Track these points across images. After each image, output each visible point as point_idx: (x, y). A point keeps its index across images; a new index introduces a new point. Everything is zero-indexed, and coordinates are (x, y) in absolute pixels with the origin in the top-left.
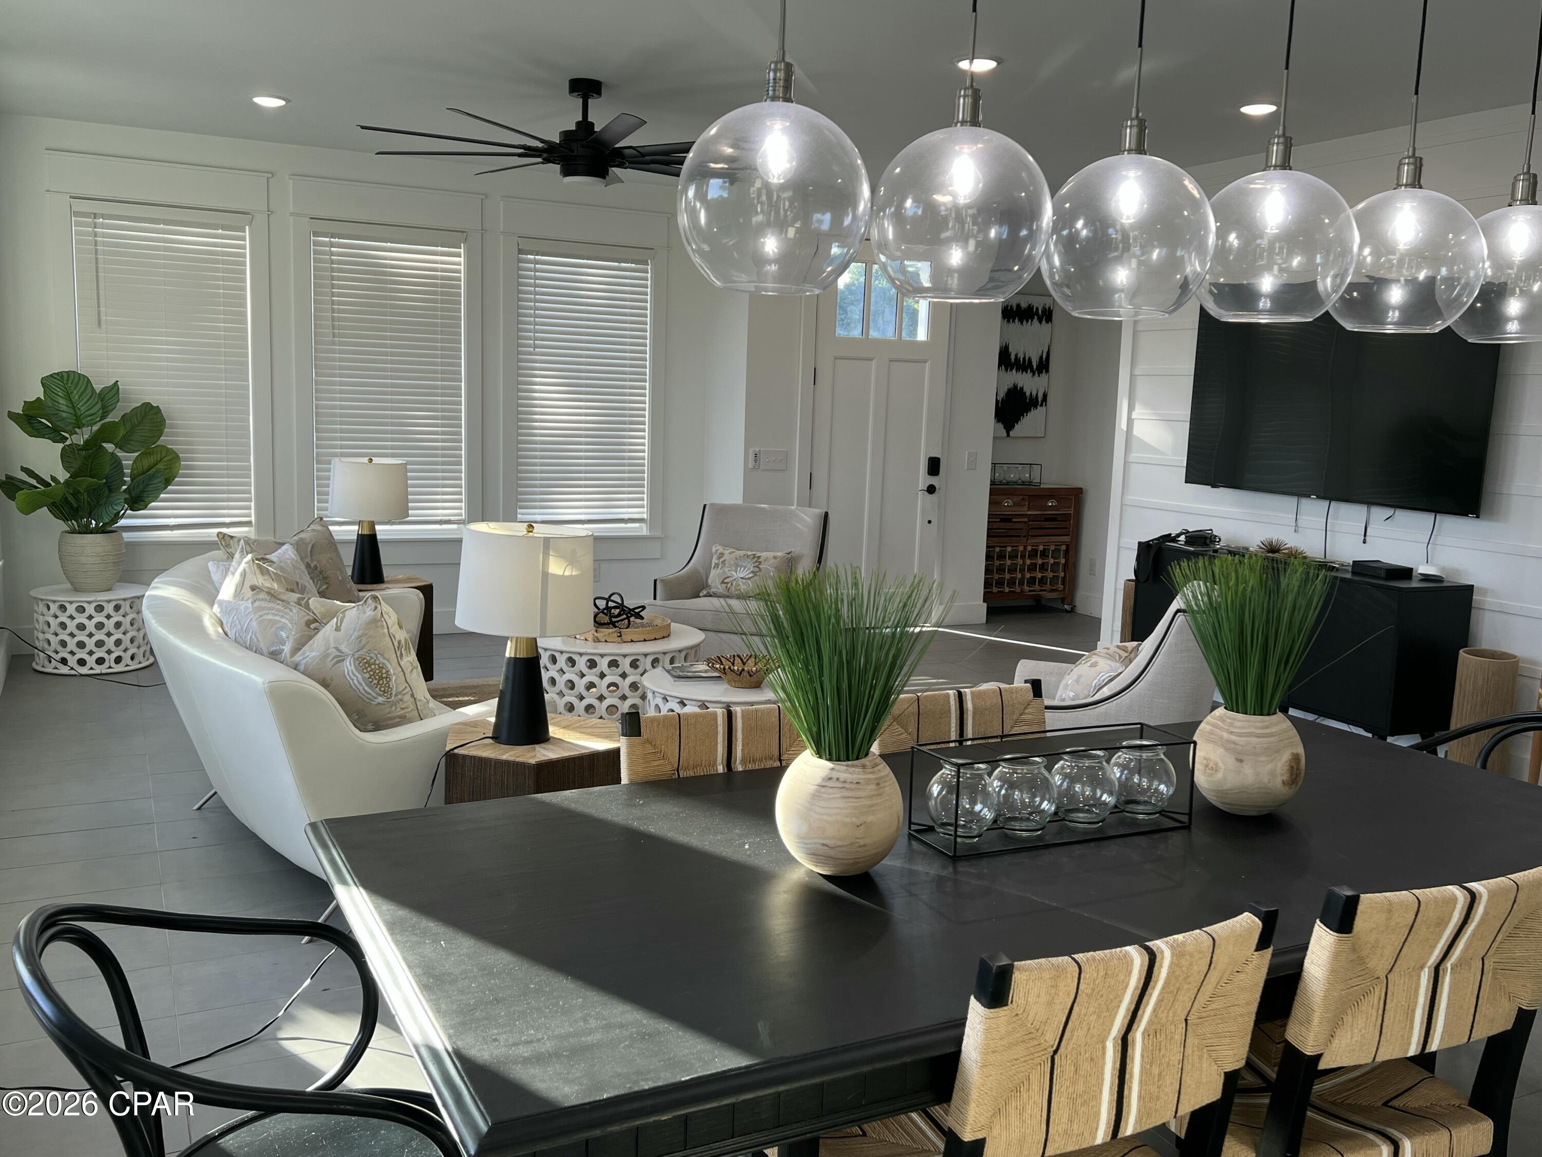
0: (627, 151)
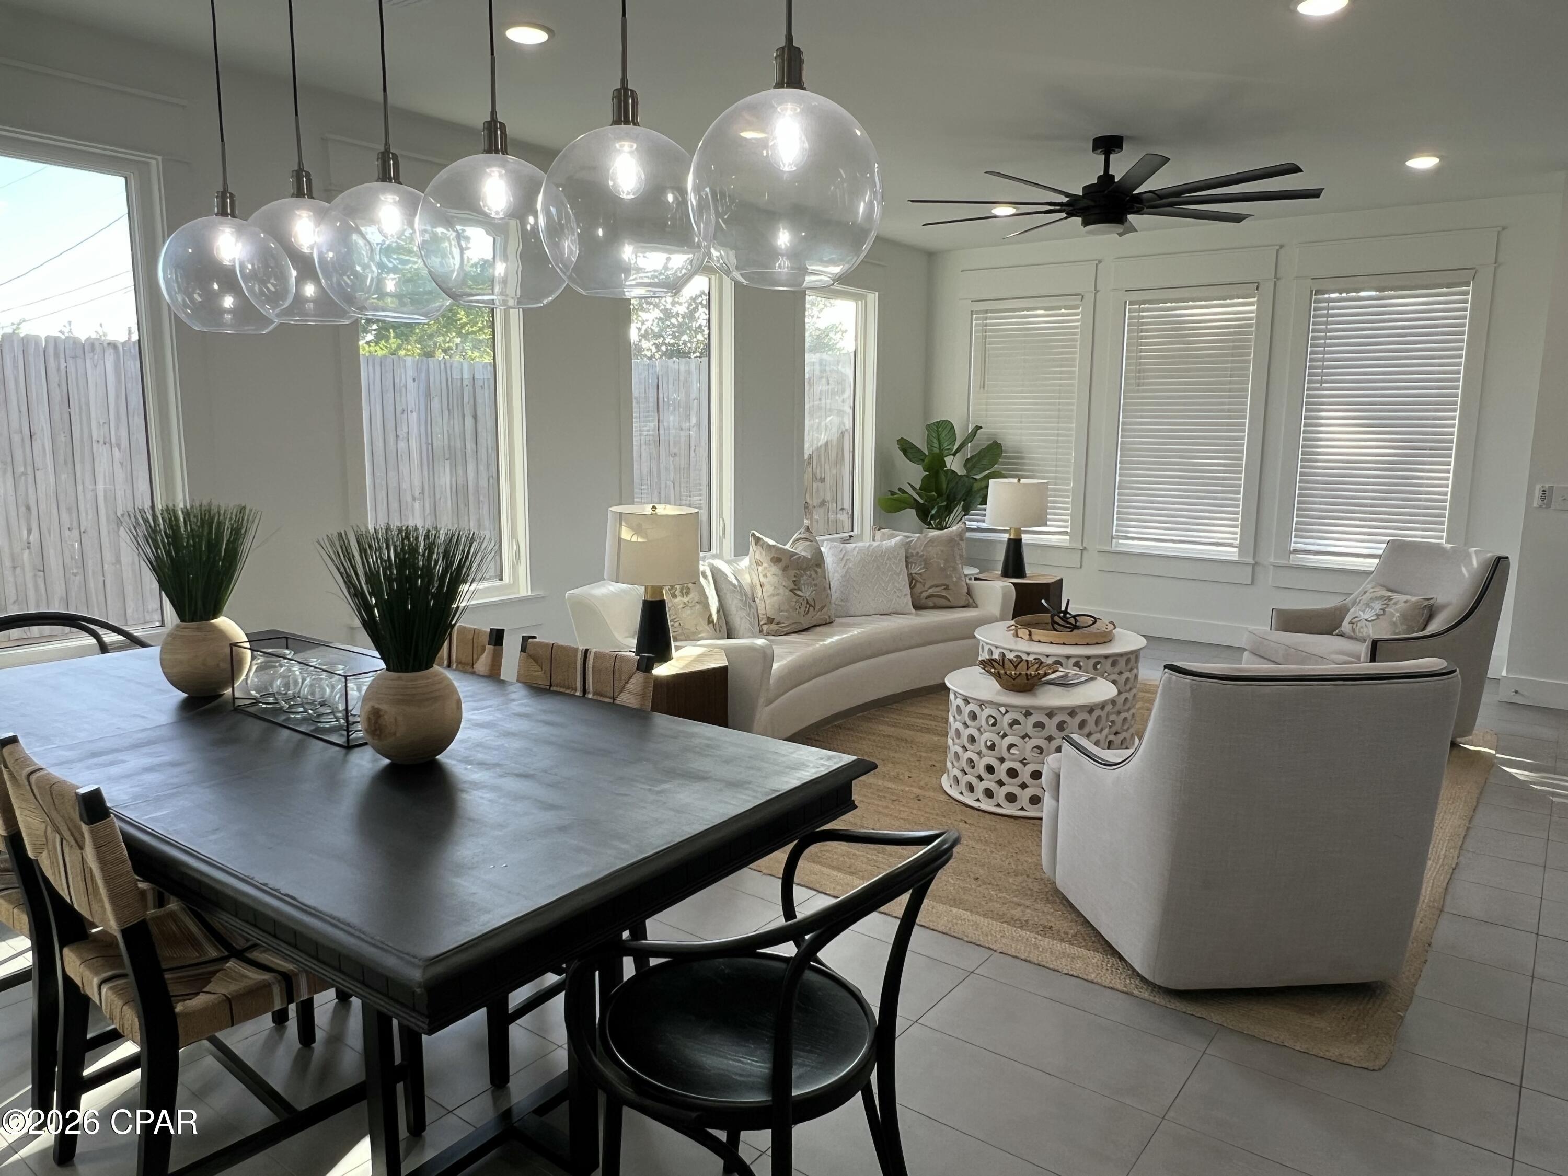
0: (1145, 196)
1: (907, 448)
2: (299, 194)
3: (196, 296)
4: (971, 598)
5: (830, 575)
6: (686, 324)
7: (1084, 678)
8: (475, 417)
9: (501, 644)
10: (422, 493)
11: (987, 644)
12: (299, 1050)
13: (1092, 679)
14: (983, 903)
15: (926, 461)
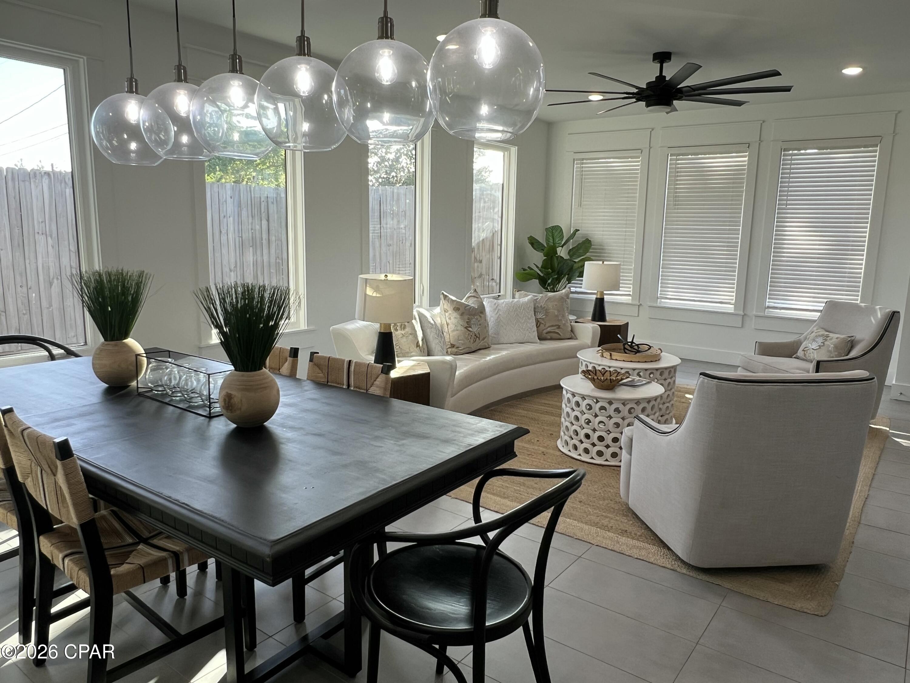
0: (684, 89)
1: (533, 242)
2: (179, 80)
3: (114, 142)
4: (574, 333)
5: (488, 319)
6: (394, 165)
7: (644, 382)
8: (268, 220)
9: (297, 357)
10: (236, 267)
11: (585, 361)
12: (178, 599)
13: (649, 383)
14: (585, 516)
15: (545, 251)
